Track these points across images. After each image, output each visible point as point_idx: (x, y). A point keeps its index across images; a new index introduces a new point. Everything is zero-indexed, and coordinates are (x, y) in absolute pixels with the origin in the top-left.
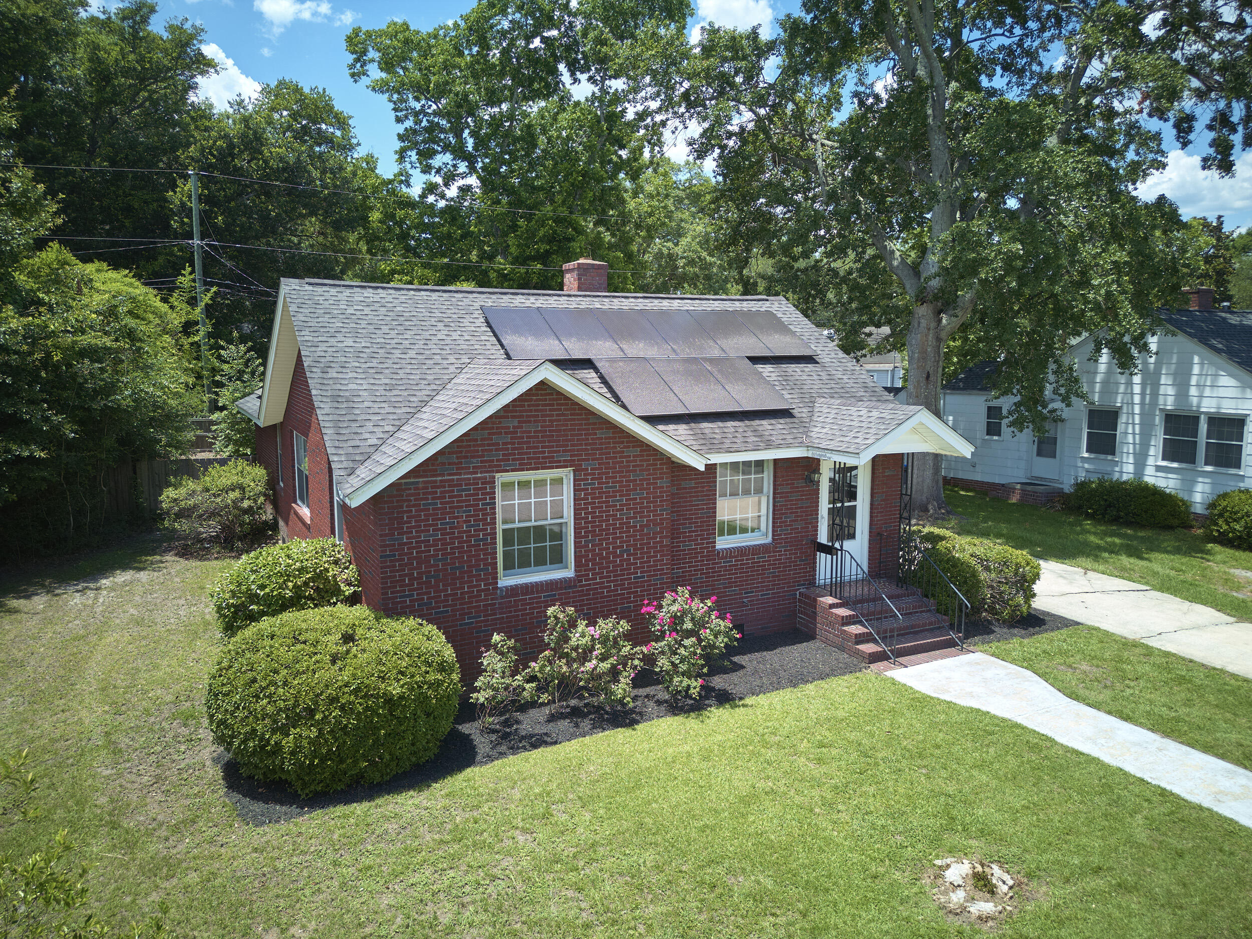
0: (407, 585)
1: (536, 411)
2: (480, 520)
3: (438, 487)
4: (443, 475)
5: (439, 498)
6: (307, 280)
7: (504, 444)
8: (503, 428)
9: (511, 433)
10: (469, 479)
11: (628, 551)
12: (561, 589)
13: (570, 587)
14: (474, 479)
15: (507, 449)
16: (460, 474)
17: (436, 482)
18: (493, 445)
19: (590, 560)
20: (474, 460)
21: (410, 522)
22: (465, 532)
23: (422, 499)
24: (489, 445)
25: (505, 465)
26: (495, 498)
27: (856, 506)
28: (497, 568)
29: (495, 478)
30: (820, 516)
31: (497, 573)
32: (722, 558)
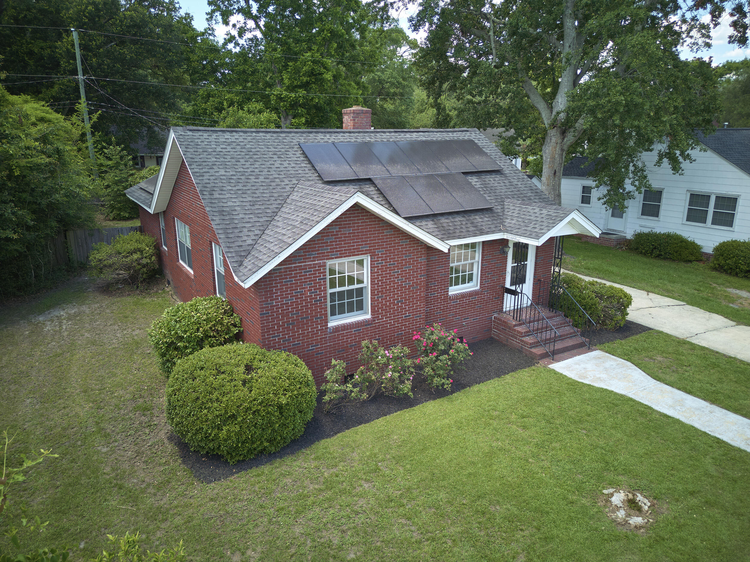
0: (276, 330)
1: (349, 221)
2: (318, 289)
3: (293, 271)
4: (296, 263)
5: (293, 277)
6: (188, 127)
7: (331, 242)
8: (330, 232)
9: (335, 235)
10: (311, 265)
11: (401, 301)
12: (363, 326)
13: (369, 325)
14: (314, 264)
15: (333, 245)
16: (305, 262)
17: (291, 267)
18: (324, 243)
19: (380, 308)
20: (314, 253)
21: (277, 293)
22: (309, 296)
23: (283, 279)
24: (322, 243)
25: (332, 255)
26: (326, 275)
27: (527, 264)
28: (328, 316)
29: (326, 263)
30: (507, 272)
31: (328, 319)
32: (452, 300)
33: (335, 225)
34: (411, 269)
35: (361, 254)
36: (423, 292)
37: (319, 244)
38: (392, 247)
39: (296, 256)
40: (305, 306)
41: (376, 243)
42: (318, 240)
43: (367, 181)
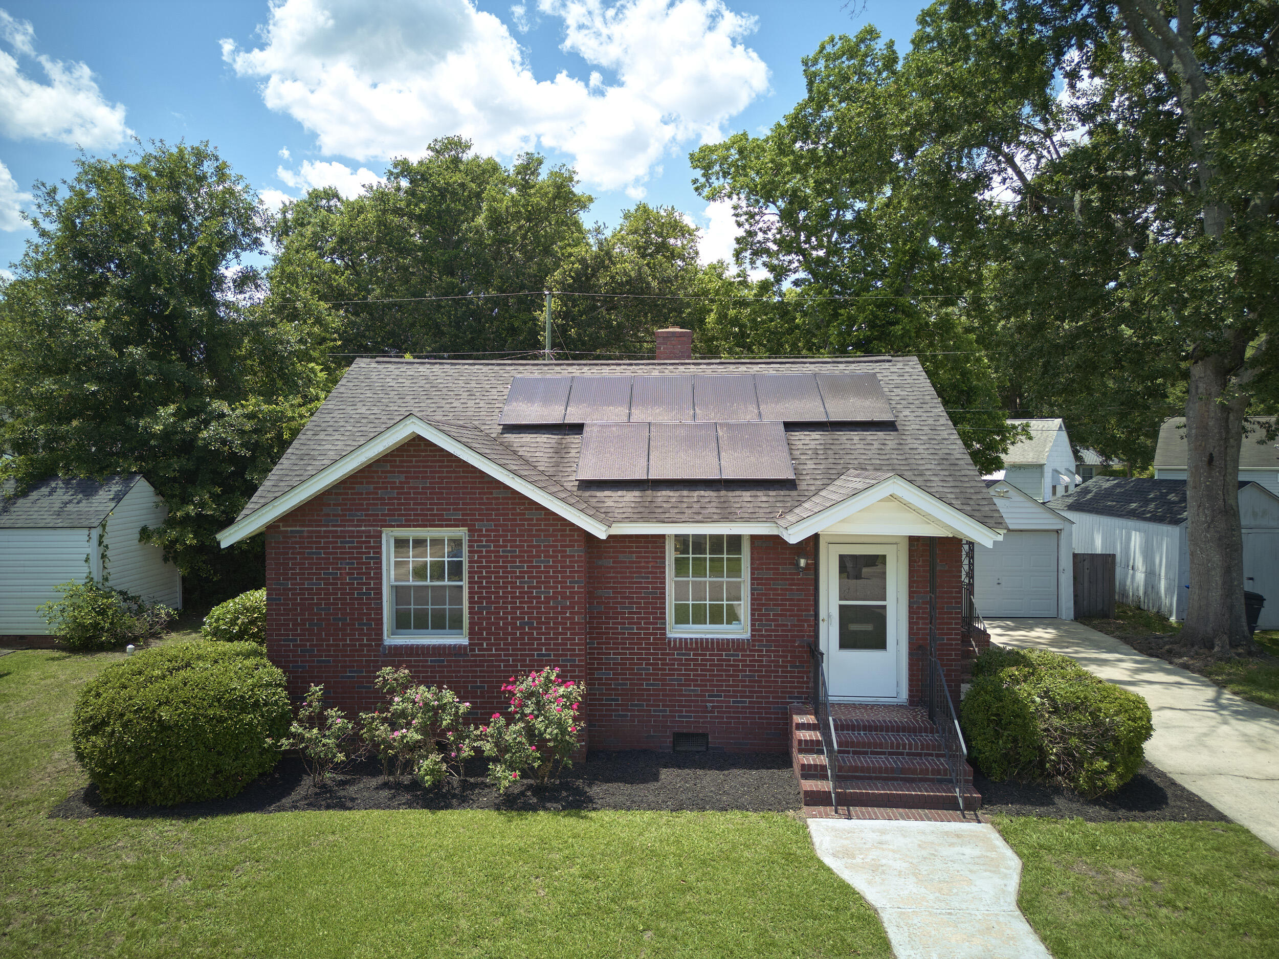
0: (291, 630)
2: (363, 574)
3: (322, 538)
4: (327, 526)
5: (322, 548)
7: (389, 499)
8: (389, 483)
9: (397, 488)
10: (353, 532)
11: (530, 624)
12: (450, 655)
13: (461, 655)
14: (358, 532)
15: (393, 504)
16: (344, 526)
17: (320, 532)
18: (377, 499)
19: (484, 629)
21: (294, 569)
22: (348, 584)
23: (306, 548)
24: (373, 499)
25: (390, 521)
26: (380, 553)
27: (884, 607)
28: (382, 624)
29: (381, 532)
30: (822, 614)
31: (381, 629)
32: (675, 648)
33: (399, 472)
34: (551, 567)
35: (447, 526)
36: (577, 613)
37: (369, 499)
38: (509, 520)
39: (328, 515)
40: (340, 599)
41: (475, 509)
42: (367, 493)
43: (577, 428)
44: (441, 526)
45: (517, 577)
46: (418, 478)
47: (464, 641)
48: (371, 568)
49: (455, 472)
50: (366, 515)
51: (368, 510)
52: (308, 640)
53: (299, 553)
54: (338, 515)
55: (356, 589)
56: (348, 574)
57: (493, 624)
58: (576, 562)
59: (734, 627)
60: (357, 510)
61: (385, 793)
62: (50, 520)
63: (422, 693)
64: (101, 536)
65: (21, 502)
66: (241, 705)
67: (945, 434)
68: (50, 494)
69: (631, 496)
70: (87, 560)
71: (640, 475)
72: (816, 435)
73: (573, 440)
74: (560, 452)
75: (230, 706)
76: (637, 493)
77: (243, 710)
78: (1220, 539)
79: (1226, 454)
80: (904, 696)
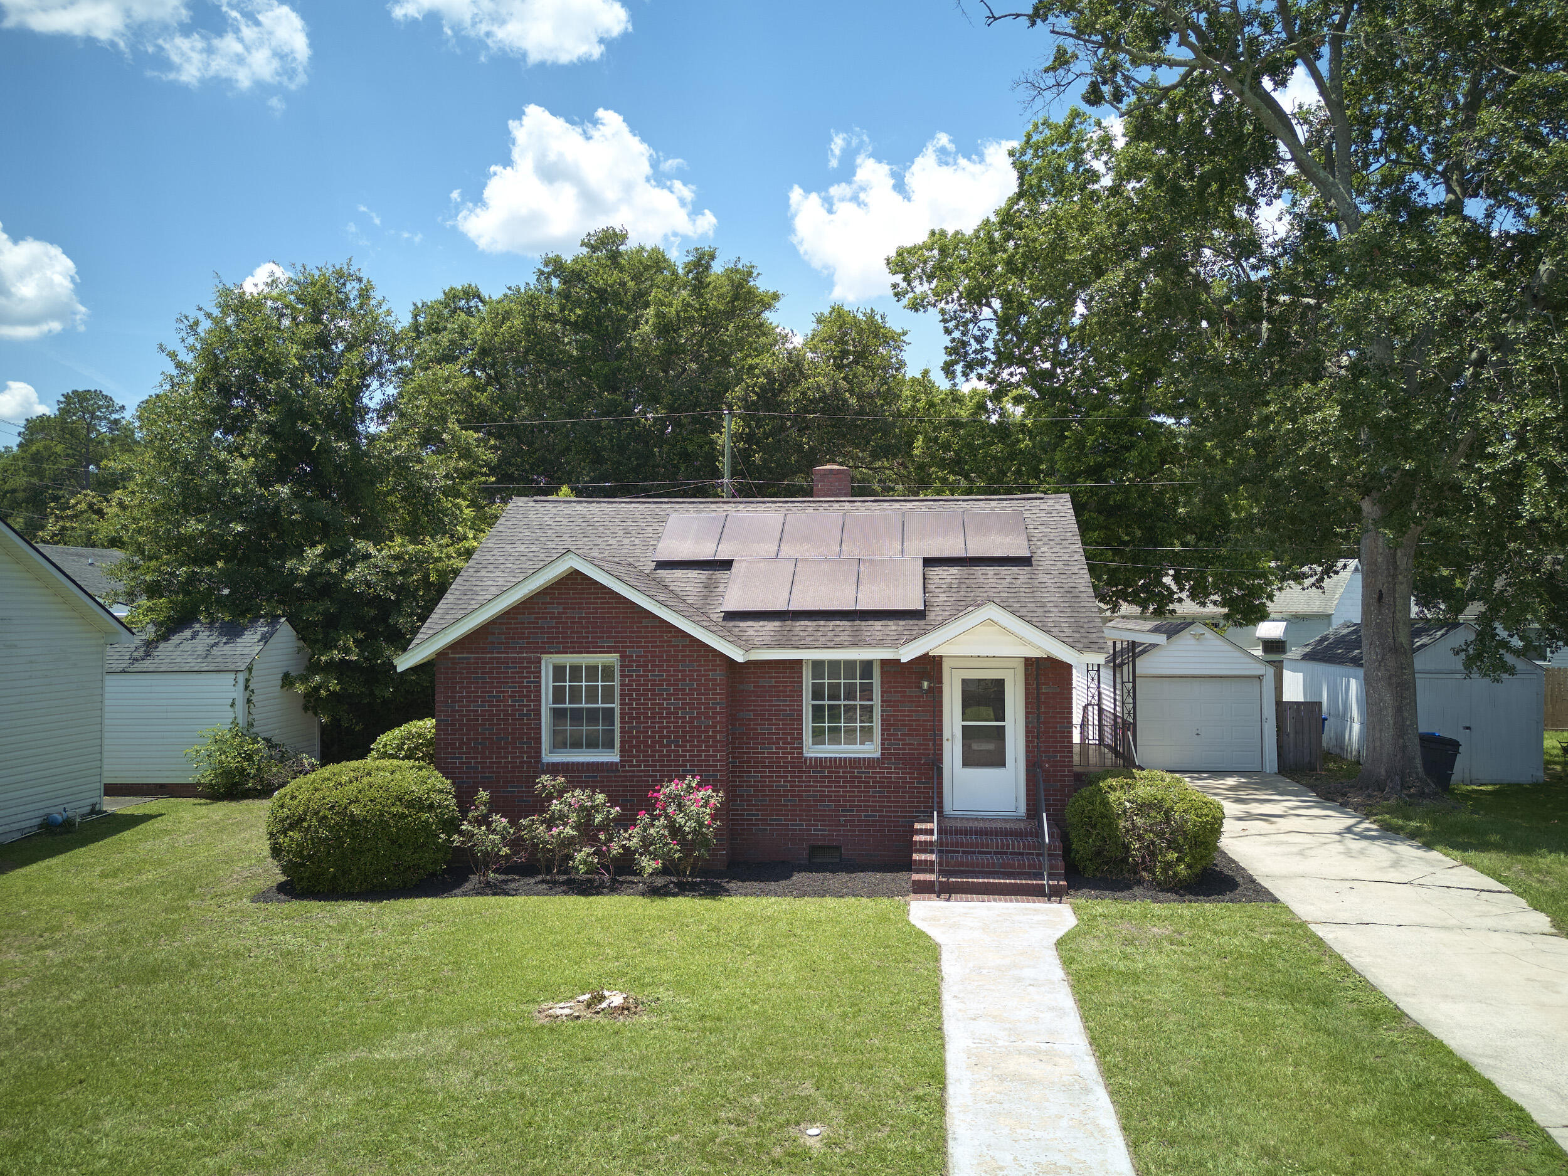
0: (457, 749)
4: (492, 653)
5: (487, 673)
7: (549, 628)
8: (548, 613)
9: (556, 618)
10: (516, 658)
11: (675, 742)
13: (614, 772)
14: (520, 658)
15: (552, 633)
16: (507, 653)
17: (485, 658)
18: (538, 628)
19: (635, 747)
20: (521, 641)
21: (462, 692)
22: (510, 706)
24: (535, 628)
25: (551, 648)
26: (540, 677)
27: (1004, 727)
28: (540, 743)
29: (540, 659)
30: (946, 733)
31: (540, 748)
32: (811, 766)
33: (558, 603)
34: (695, 690)
35: (601, 652)
36: (719, 732)
37: (530, 628)
38: (657, 647)
39: (493, 643)
40: (503, 720)
41: (627, 637)
42: (529, 623)
43: (727, 564)
44: (596, 652)
45: (664, 699)
46: (574, 608)
47: (614, 757)
48: (531, 691)
49: (608, 603)
50: (528, 643)
51: (528, 638)
52: (473, 758)
53: (465, 678)
54: (502, 643)
55: (517, 710)
56: (510, 696)
57: (642, 742)
58: (718, 685)
59: (867, 746)
60: (519, 638)
61: (545, 886)
62: (194, 664)
63: (577, 797)
64: (247, 680)
65: (162, 645)
66: (416, 804)
67: (1075, 569)
68: (193, 638)
69: (771, 626)
70: (233, 705)
71: (781, 606)
72: (954, 570)
73: (721, 574)
74: (709, 588)
75: (410, 805)
76: (777, 623)
77: (421, 809)
78: (1390, 678)
79: (1395, 591)
80: (1022, 810)
